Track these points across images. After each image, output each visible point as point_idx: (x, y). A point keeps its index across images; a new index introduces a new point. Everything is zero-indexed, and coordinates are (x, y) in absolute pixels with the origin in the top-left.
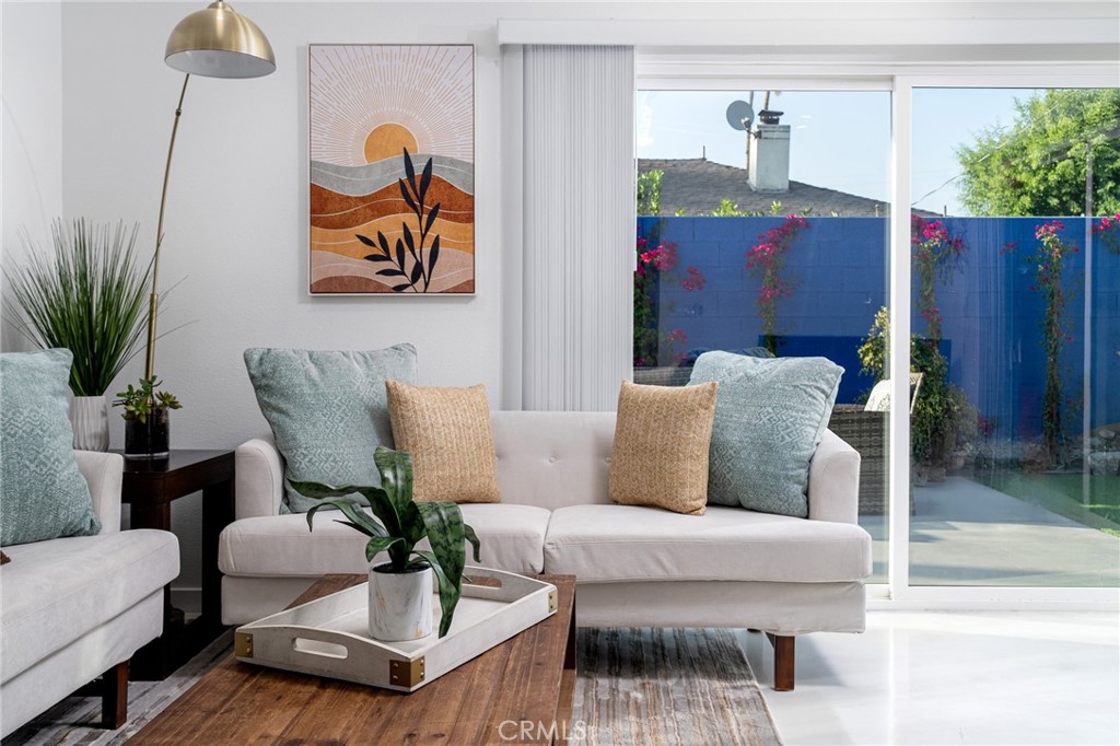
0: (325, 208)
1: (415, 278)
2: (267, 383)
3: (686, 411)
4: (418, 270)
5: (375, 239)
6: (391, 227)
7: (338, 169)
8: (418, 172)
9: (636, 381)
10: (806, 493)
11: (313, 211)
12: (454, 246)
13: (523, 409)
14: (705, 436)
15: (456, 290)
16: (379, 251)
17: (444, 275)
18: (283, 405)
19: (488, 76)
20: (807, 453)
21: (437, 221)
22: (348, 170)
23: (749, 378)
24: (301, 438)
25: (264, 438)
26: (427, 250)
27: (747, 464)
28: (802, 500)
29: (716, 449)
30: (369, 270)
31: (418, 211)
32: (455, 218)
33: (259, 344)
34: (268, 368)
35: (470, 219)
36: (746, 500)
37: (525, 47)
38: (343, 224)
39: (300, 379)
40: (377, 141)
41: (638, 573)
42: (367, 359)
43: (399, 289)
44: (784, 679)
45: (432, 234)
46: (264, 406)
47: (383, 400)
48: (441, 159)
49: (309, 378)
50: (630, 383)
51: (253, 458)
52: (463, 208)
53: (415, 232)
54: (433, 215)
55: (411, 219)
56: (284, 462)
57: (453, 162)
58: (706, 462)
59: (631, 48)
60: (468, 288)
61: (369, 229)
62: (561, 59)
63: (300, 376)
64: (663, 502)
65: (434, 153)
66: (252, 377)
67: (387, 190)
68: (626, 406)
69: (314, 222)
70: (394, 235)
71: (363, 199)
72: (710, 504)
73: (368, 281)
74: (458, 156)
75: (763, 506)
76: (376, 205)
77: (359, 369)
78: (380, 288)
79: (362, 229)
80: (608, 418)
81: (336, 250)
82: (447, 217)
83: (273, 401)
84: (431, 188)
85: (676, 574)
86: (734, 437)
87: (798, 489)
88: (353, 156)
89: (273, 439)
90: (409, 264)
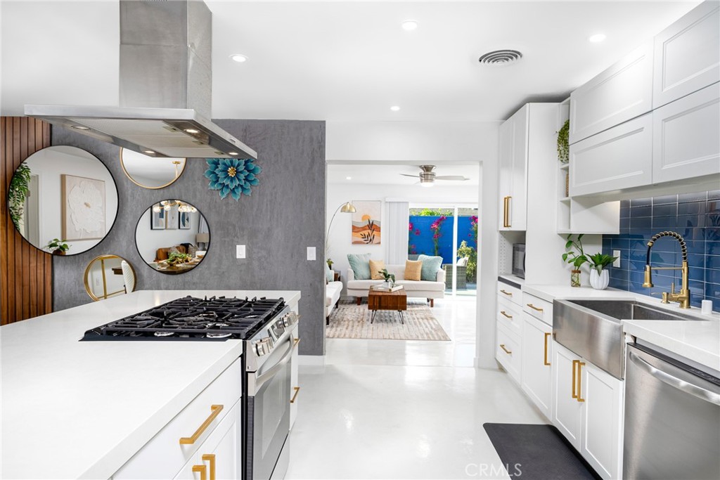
0: (355, 229)
2: (350, 259)
3: (417, 265)
4: (371, 240)
6: (366, 232)
7: (357, 222)
8: (371, 223)
9: (409, 259)
10: (436, 278)
11: (353, 229)
12: (377, 236)
13: (389, 264)
14: (420, 269)
15: (377, 244)
16: (364, 237)
17: (375, 240)
18: (353, 263)
19: (383, 206)
20: (436, 272)
21: (374, 232)
22: (359, 222)
23: (427, 259)
24: (357, 268)
25: (350, 268)
26: (372, 237)
27: (427, 273)
29: (422, 271)
30: (362, 240)
31: (371, 230)
33: (349, 253)
34: (351, 257)
35: (380, 231)
36: (427, 279)
37: (390, 202)
38: (358, 232)
40: (364, 218)
41: (410, 289)
42: (365, 255)
43: (367, 243)
44: (432, 305)
45: (373, 234)
46: (350, 263)
47: (369, 263)
51: (349, 272)
52: (378, 229)
53: (370, 233)
54: (373, 230)
55: (369, 231)
56: (354, 272)
57: (377, 221)
58: (420, 273)
59: (408, 202)
60: (379, 243)
61: (362, 233)
62: (396, 204)
63: (356, 258)
64: (414, 279)
65: (374, 220)
66: (348, 259)
67: (365, 226)
68: (407, 264)
69: (353, 231)
70: (367, 234)
71: (361, 228)
72: (421, 280)
73: (362, 242)
75: (429, 280)
76: (364, 229)
77: (364, 257)
78: (364, 243)
79: (361, 233)
80: (405, 265)
81: (356, 236)
82: (376, 231)
85: (416, 289)
86: (425, 269)
88: (360, 220)
89: (352, 268)
90: (369, 240)
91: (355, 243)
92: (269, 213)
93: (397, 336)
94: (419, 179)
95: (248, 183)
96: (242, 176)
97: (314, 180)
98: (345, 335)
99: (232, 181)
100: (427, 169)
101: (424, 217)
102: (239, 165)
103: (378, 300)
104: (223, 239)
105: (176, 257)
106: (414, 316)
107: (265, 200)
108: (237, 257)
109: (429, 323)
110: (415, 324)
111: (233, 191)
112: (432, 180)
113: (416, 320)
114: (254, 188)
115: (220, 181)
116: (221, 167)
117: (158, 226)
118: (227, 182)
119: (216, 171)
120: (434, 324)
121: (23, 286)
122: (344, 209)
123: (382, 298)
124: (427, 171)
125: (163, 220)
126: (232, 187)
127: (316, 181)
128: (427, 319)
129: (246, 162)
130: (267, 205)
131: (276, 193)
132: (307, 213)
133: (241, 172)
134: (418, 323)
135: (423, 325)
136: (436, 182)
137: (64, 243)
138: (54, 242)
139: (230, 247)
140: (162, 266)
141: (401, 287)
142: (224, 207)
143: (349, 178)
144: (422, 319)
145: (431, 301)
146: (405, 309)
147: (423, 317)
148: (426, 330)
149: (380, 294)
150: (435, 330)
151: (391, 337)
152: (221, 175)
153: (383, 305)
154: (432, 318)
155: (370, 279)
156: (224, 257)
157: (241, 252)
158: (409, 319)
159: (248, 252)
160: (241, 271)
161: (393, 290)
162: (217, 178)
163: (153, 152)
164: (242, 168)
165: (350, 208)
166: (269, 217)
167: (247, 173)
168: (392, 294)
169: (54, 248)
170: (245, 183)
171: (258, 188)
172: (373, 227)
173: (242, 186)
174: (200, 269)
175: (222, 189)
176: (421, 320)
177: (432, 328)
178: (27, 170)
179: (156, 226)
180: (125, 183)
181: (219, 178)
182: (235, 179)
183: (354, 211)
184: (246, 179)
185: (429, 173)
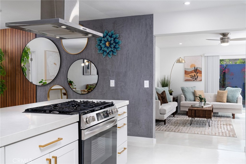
0: (186, 73)
1: (195, 79)
2: (183, 90)
3: (225, 93)
4: (196, 79)
5: (191, 75)
6: (193, 74)
7: (187, 69)
8: (196, 69)
10: (237, 101)
11: (185, 73)
12: (200, 76)
13: (207, 93)
14: (226, 95)
15: (200, 81)
16: (192, 77)
17: (198, 79)
18: (185, 92)
19: (203, 59)
20: (237, 97)
21: (198, 74)
22: (189, 69)
23: (231, 90)
24: (187, 95)
25: (183, 95)
26: (197, 77)
27: (231, 98)
28: (236, 102)
29: (227, 97)
30: (191, 79)
31: (196, 73)
32: (200, 73)
33: (182, 86)
34: (183, 88)
35: (201, 73)
36: (231, 102)
37: (207, 56)
38: (188, 74)
39: (186, 90)
40: (191, 66)
41: (219, 107)
42: (192, 88)
43: (194, 80)
44: (234, 118)
45: (197, 75)
46: (183, 92)
47: (194, 91)
48: (198, 67)
49: (187, 89)
50: (219, 90)
51: (182, 96)
52: (201, 72)
53: (196, 75)
54: (197, 73)
55: (195, 73)
56: (185, 97)
57: (200, 68)
58: (226, 98)
59: (219, 56)
60: (201, 80)
63: (186, 89)
64: (222, 102)
65: (197, 67)
66: (182, 89)
67: (192, 71)
68: (218, 92)
69: (185, 74)
70: (193, 75)
71: (190, 72)
72: (227, 102)
73: (191, 80)
74: (200, 67)
75: (232, 102)
76: (191, 72)
77: (191, 89)
78: (192, 80)
79: (190, 75)
80: (216, 94)
81: (187, 77)
82: (199, 73)
83: (184, 91)
84: (197, 70)
85: (223, 107)
86: (229, 96)
87: (236, 101)
88: (189, 67)
89: (184, 95)
90: (195, 78)
91: (186, 80)
92: (125, 64)
93: (203, 133)
94: (220, 42)
95: (115, 49)
96: (112, 46)
97: (148, 45)
98: (172, 130)
99: (108, 49)
100: (224, 35)
101: (239, 65)
102: (111, 41)
103: (194, 112)
104: (104, 77)
105: (91, 88)
106: (219, 123)
107: (124, 57)
108: (111, 86)
109: (227, 127)
110: (218, 127)
111: (108, 53)
112: (228, 42)
113: (219, 125)
114: (118, 51)
115: (103, 49)
116: (103, 42)
117: (87, 73)
118: (105, 49)
119: (101, 44)
120: (230, 128)
121: (26, 99)
122: (179, 61)
123: (197, 111)
124: (224, 37)
125: (89, 70)
126: (108, 52)
127: (149, 46)
128: (227, 125)
129: (114, 39)
130: (124, 60)
131: (129, 53)
132: (144, 63)
133: (112, 44)
134: (219, 127)
135: (223, 128)
136: (231, 42)
137: (45, 81)
138: (41, 81)
139: (107, 81)
140: (85, 92)
141: (210, 106)
142: (105, 62)
143: (181, 44)
144: (224, 125)
145: (233, 115)
146: (211, 118)
147: (225, 123)
148: (223, 131)
149: (196, 109)
150: (229, 131)
151: (199, 133)
152: (103, 46)
153: (197, 115)
154: (230, 125)
155: (195, 101)
156: (105, 86)
157: (112, 83)
158: (215, 124)
159: (116, 83)
160: (112, 93)
161: (204, 107)
162: (101, 48)
163: (59, 37)
164: (112, 42)
165: (182, 60)
166: (125, 66)
167: (114, 44)
168: (203, 109)
169: (41, 84)
170: (114, 49)
171: (120, 51)
172: (197, 71)
173: (112, 51)
174: (94, 92)
175: (103, 53)
176: (222, 126)
177: (227, 130)
178: (29, 49)
179: (85, 73)
180: (63, 52)
181: (102, 47)
182: (109, 48)
183: (183, 62)
184: (114, 47)
185: (226, 37)
